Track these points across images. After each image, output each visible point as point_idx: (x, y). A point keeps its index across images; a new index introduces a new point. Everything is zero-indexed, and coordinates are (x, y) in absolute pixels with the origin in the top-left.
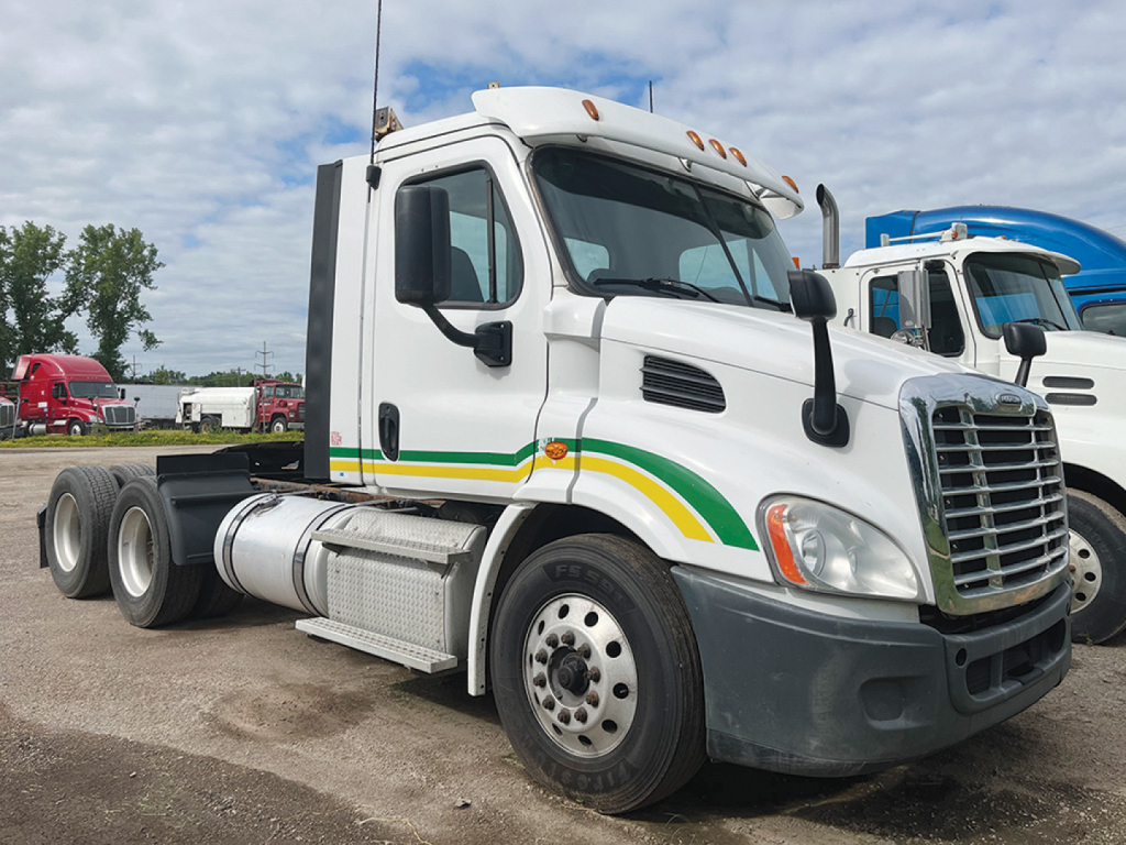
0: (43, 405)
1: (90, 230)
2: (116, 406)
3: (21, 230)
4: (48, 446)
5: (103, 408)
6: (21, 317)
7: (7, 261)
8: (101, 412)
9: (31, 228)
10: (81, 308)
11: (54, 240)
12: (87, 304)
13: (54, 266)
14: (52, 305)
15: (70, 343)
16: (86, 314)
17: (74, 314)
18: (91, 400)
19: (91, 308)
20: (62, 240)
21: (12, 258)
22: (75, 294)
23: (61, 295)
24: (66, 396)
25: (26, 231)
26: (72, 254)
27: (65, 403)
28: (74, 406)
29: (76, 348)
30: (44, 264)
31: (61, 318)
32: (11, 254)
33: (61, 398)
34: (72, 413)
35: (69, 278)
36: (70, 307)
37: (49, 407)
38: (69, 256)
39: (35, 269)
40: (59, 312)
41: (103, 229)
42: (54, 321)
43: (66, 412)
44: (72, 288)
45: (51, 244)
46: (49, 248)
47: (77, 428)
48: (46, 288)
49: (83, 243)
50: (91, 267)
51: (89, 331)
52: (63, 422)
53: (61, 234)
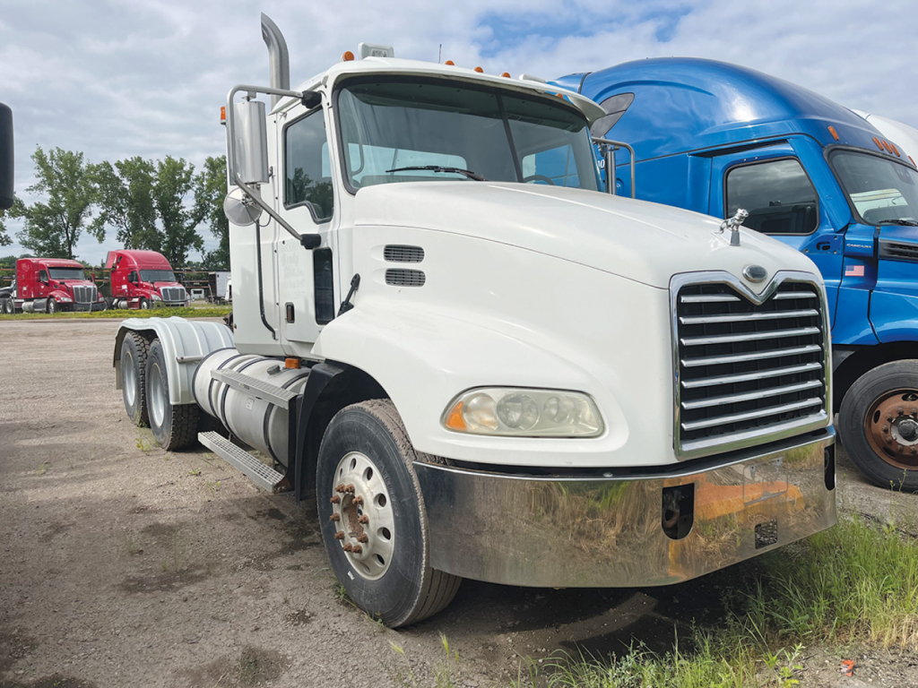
0: (124, 287)
1: (210, 160)
2: (171, 288)
3: (164, 162)
4: (114, 317)
5: (161, 289)
6: (167, 226)
7: (154, 184)
8: (159, 291)
9: (169, 160)
10: (205, 217)
11: (186, 168)
12: (209, 214)
13: (188, 187)
14: (186, 216)
15: (199, 243)
16: (209, 222)
17: (202, 221)
18: (153, 283)
19: (213, 217)
20: (192, 169)
21: (158, 182)
22: (202, 208)
23: (193, 208)
24: (137, 280)
25: (166, 162)
26: (198, 179)
27: (137, 286)
28: (144, 288)
29: (203, 246)
30: (180, 186)
31: (193, 225)
32: (157, 180)
33: (134, 282)
34: (142, 293)
35: (197, 196)
36: (198, 217)
37: (128, 289)
38: (196, 180)
39: (175, 191)
40: (192, 221)
41: (219, 159)
42: (187, 228)
43: (138, 292)
44: (199, 203)
45: (184, 172)
46: (183, 175)
47: (145, 304)
48: (184, 203)
49: (206, 170)
50: (210, 188)
51: (212, 234)
52: (136, 300)
53: (191, 164)
